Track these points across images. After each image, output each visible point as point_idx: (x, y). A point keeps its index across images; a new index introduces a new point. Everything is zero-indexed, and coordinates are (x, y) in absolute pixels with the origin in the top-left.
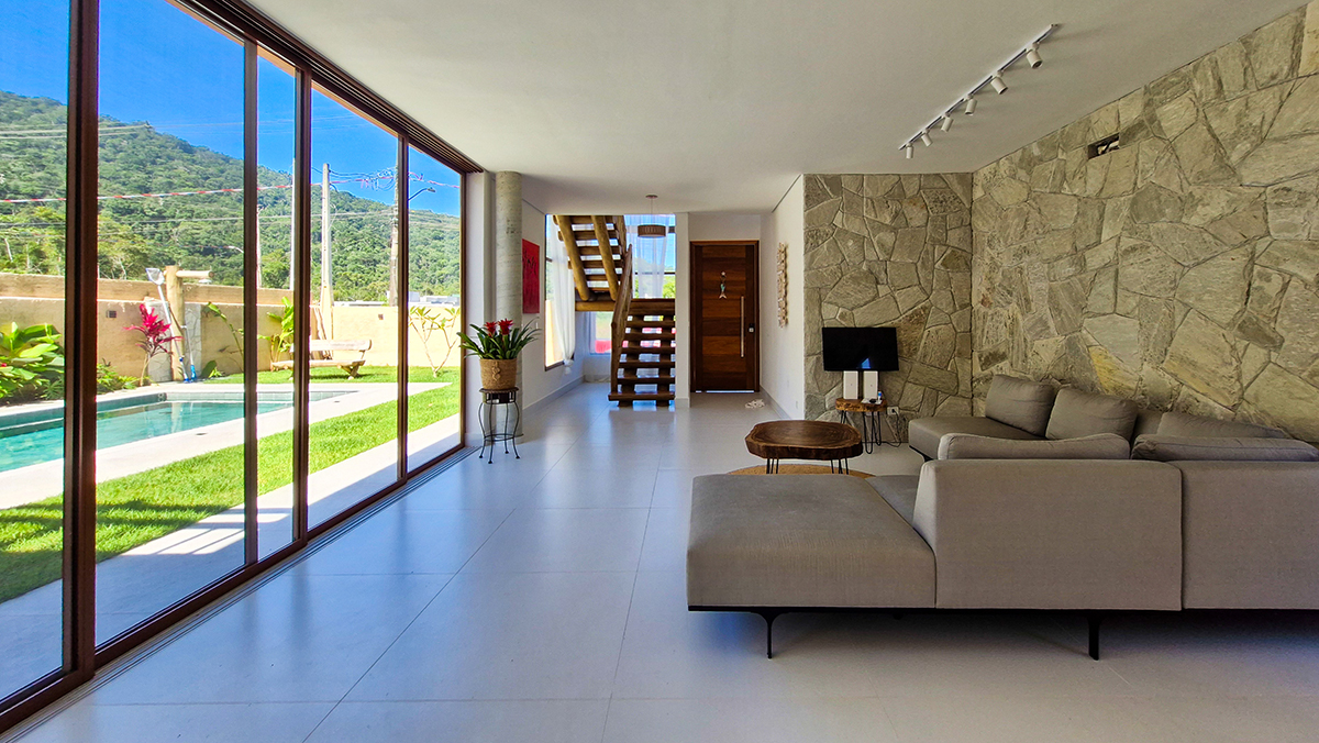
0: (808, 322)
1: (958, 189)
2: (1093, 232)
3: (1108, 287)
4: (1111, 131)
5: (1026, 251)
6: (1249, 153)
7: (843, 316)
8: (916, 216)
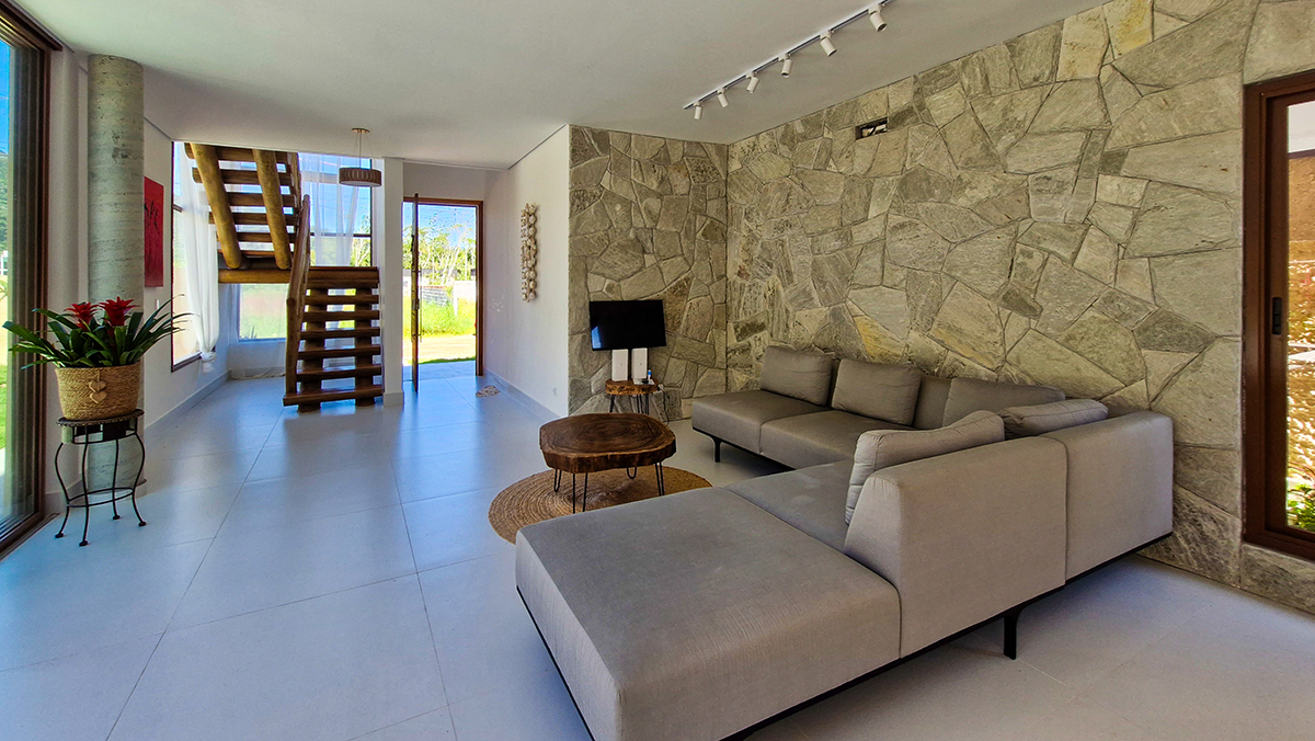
0: (573, 295)
1: (715, 159)
2: (860, 209)
3: (875, 262)
4: (881, 114)
5: (788, 224)
6: (1013, 144)
7: (610, 288)
8: (681, 184)
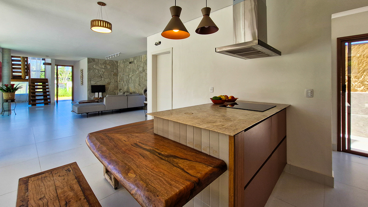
0: (88, 84)
1: (115, 63)
7: (95, 83)
8: (109, 67)
